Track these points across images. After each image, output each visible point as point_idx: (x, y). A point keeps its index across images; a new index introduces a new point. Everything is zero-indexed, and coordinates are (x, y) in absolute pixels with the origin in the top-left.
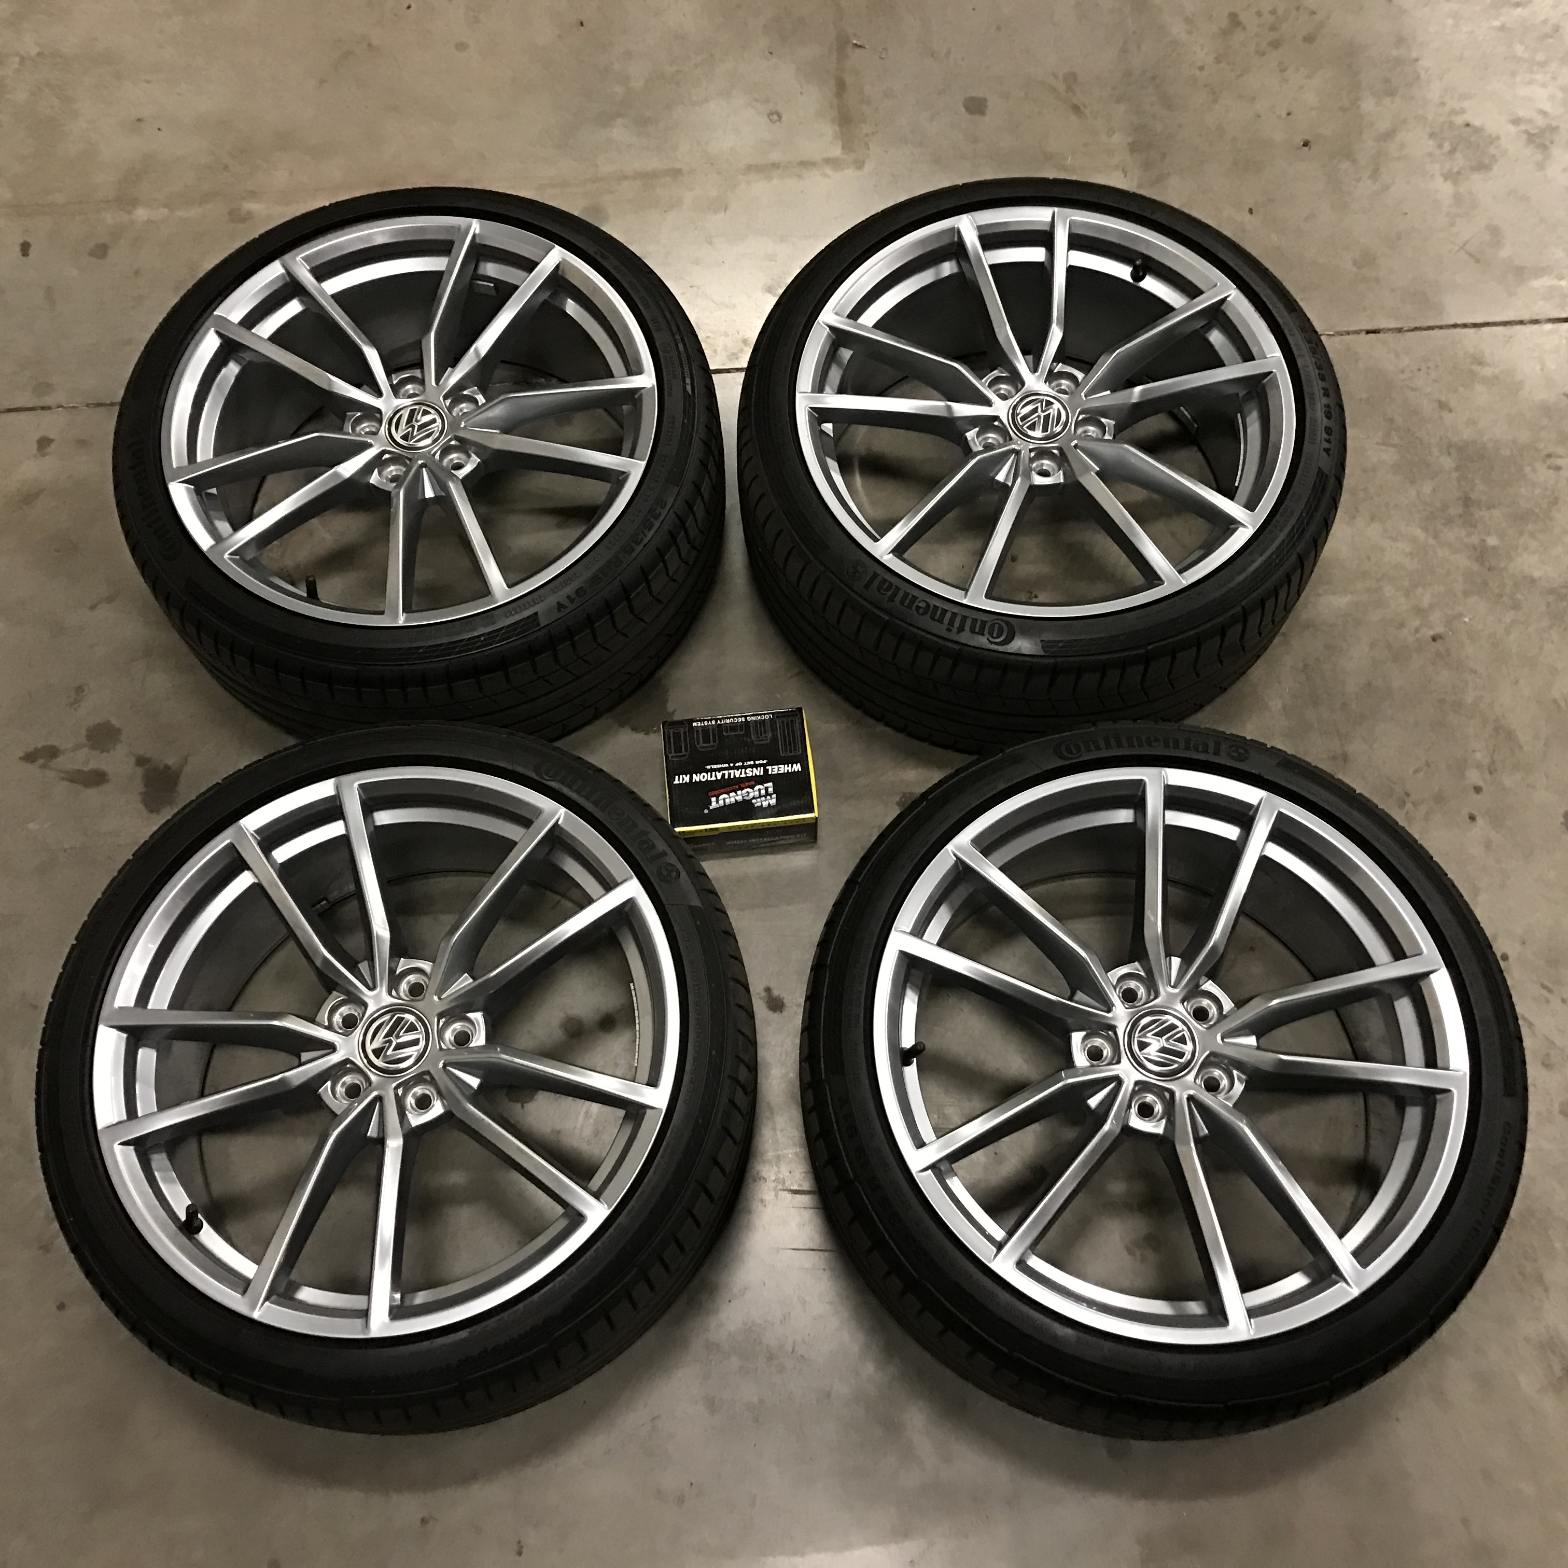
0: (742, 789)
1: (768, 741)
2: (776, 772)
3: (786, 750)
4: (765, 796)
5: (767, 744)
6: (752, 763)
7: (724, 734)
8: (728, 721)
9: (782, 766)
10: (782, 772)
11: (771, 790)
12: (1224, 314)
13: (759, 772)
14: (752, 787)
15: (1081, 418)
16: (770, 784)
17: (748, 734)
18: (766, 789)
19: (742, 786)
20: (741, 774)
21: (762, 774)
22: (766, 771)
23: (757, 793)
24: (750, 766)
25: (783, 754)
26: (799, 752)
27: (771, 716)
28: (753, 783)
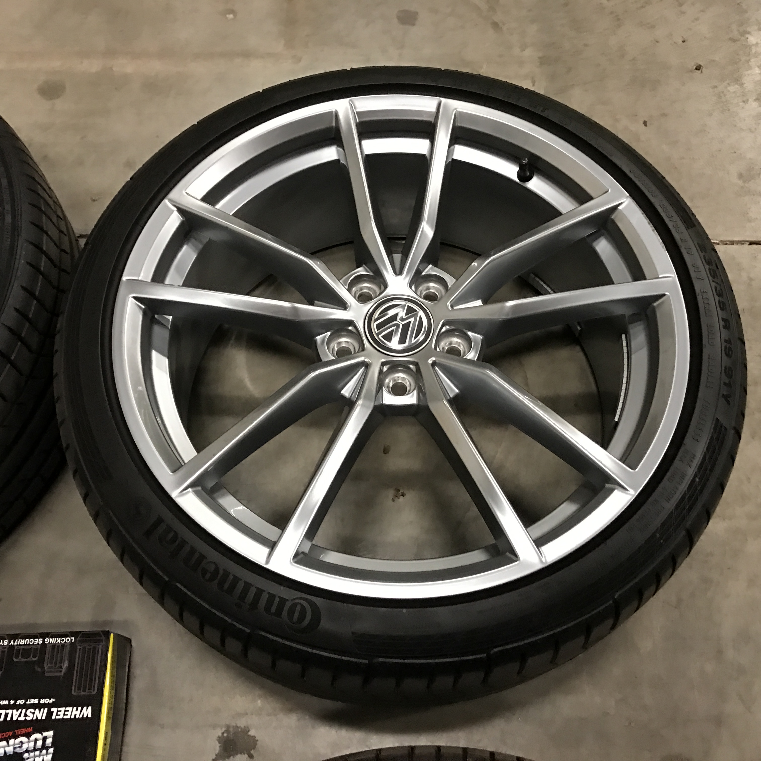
0: (15, 737)
1: (62, 673)
2: (60, 717)
3: (79, 689)
4: (41, 750)
5: (60, 677)
6: (36, 701)
7: (15, 660)
8: (22, 642)
9: (70, 709)
10: (68, 717)
11: (49, 741)
12: (613, 222)
13: (41, 714)
14: (28, 735)
15: (444, 329)
16: (50, 733)
17: (41, 662)
18: (45, 739)
19: (18, 732)
20: (20, 716)
21: (44, 718)
22: (50, 713)
23: (32, 745)
24: (34, 706)
25: (75, 692)
26: (94, 691)
27: (73, 638)
28: (31, 729)
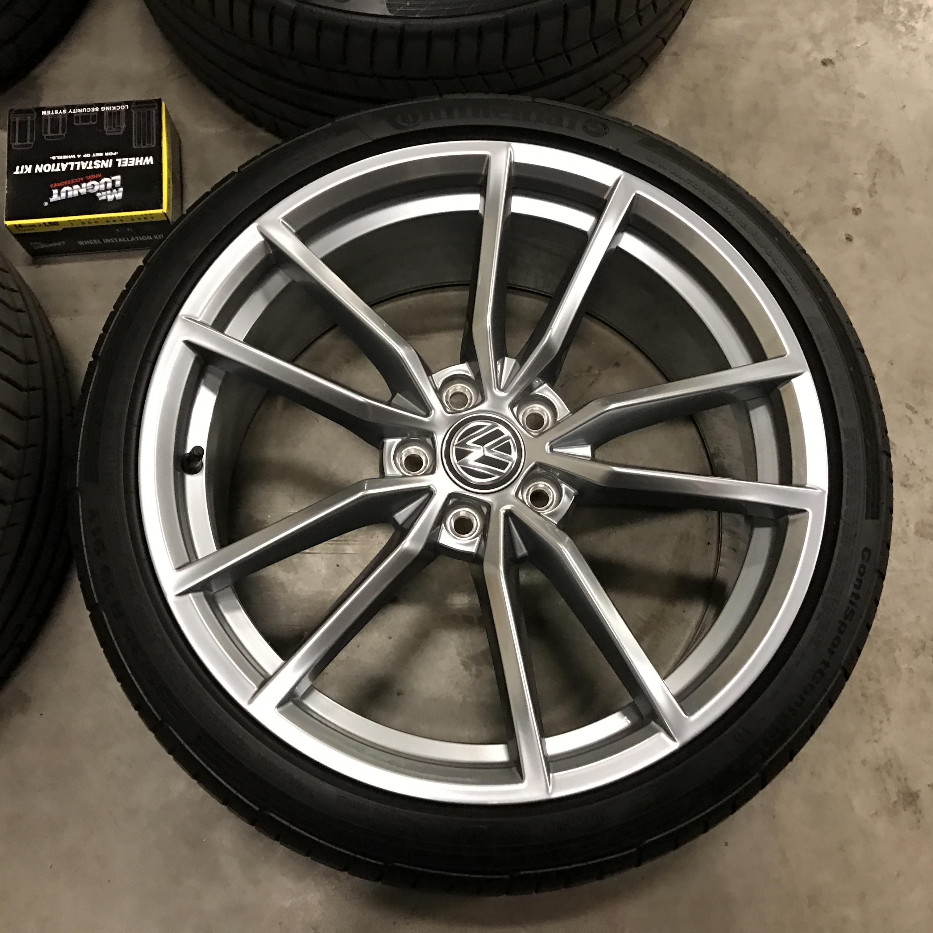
1: (121, 133)
2: (126, 165)
3: (139, 143)
4: (111, 190)
5: (120, 136)
6: (101, 154)
8: (80, 111)
9: (133, 159)
10: (133, 165)
11: (118, 183)
13: (108, 164)
14: (98, 180)
16: (118, 177)
17: (100, 125)
18: (113, 182)
19: (88, 177)
20: (88, 165)
21: (110, 166)
22: (115, 163)
23: (103, 187)
25: (135, 145)
26: (153, 144)
27: (128, 106)
28: (99, 175)
